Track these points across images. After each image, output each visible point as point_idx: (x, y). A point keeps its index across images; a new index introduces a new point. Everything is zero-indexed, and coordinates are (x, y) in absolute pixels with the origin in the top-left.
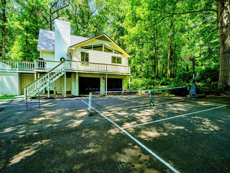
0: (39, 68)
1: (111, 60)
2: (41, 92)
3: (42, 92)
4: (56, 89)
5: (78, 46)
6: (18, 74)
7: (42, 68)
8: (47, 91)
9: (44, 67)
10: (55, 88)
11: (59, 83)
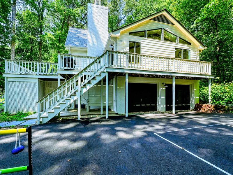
0: (66, 68)
1: (174, 54)
2: (69, 106)
3: (71, 106)
4: (89, 103)
5: (124, 32)
6: (39, 81)
7: (69, 68)
8: (77, 105)
9: (72, 67)
10: (88, 101)
11: (94, 93)
